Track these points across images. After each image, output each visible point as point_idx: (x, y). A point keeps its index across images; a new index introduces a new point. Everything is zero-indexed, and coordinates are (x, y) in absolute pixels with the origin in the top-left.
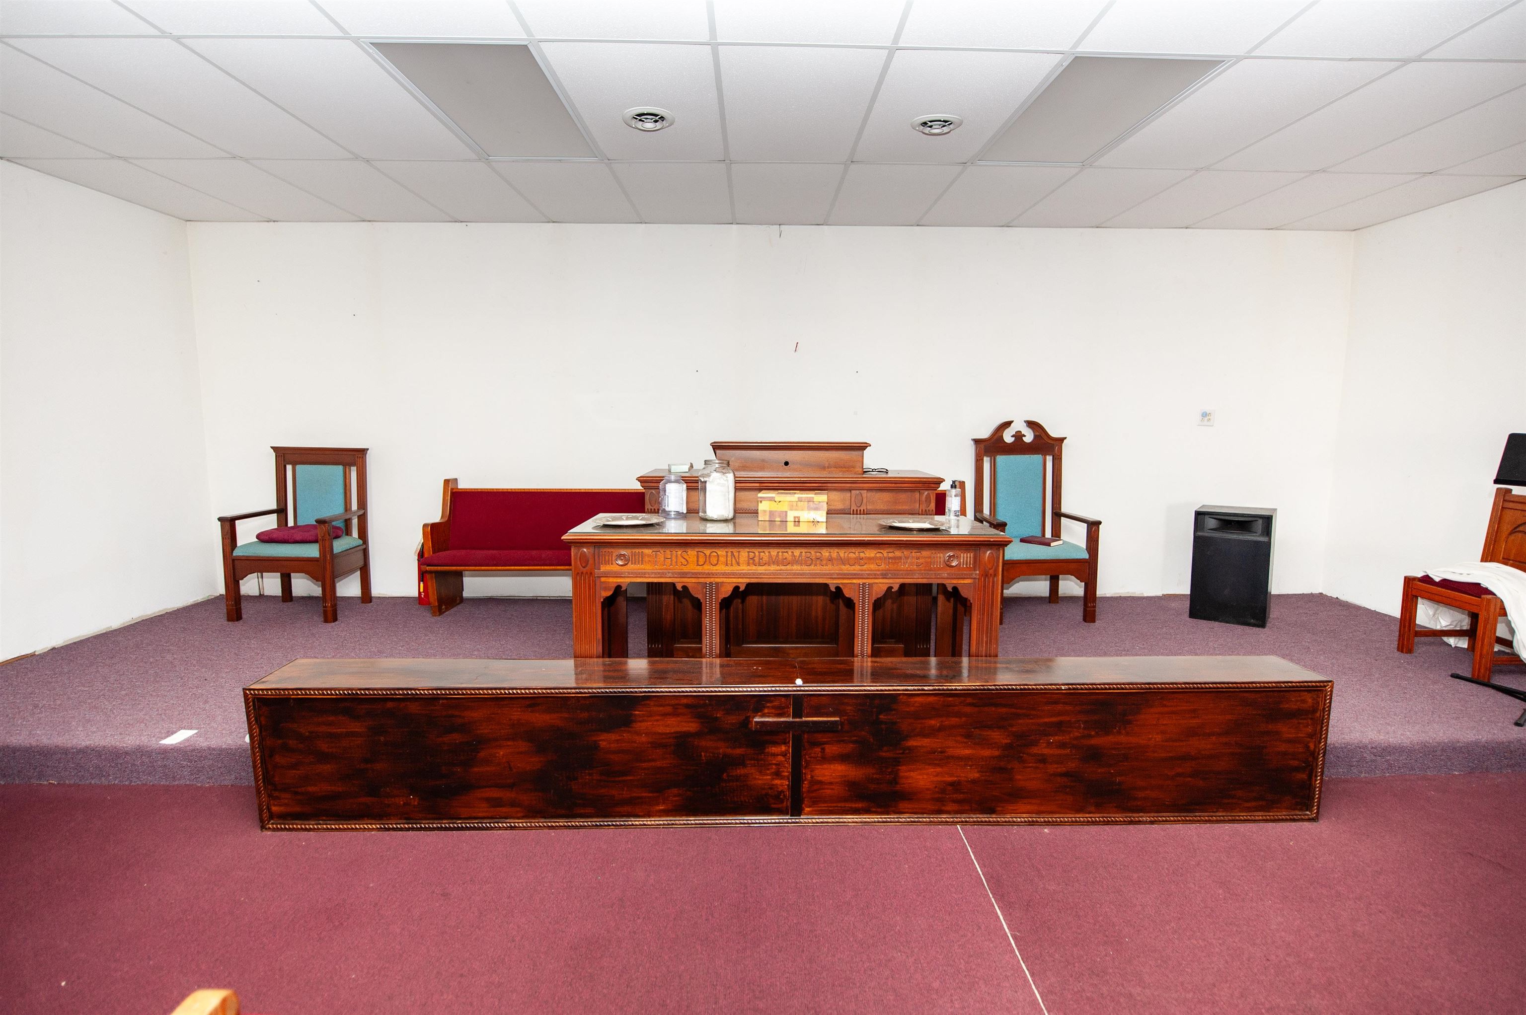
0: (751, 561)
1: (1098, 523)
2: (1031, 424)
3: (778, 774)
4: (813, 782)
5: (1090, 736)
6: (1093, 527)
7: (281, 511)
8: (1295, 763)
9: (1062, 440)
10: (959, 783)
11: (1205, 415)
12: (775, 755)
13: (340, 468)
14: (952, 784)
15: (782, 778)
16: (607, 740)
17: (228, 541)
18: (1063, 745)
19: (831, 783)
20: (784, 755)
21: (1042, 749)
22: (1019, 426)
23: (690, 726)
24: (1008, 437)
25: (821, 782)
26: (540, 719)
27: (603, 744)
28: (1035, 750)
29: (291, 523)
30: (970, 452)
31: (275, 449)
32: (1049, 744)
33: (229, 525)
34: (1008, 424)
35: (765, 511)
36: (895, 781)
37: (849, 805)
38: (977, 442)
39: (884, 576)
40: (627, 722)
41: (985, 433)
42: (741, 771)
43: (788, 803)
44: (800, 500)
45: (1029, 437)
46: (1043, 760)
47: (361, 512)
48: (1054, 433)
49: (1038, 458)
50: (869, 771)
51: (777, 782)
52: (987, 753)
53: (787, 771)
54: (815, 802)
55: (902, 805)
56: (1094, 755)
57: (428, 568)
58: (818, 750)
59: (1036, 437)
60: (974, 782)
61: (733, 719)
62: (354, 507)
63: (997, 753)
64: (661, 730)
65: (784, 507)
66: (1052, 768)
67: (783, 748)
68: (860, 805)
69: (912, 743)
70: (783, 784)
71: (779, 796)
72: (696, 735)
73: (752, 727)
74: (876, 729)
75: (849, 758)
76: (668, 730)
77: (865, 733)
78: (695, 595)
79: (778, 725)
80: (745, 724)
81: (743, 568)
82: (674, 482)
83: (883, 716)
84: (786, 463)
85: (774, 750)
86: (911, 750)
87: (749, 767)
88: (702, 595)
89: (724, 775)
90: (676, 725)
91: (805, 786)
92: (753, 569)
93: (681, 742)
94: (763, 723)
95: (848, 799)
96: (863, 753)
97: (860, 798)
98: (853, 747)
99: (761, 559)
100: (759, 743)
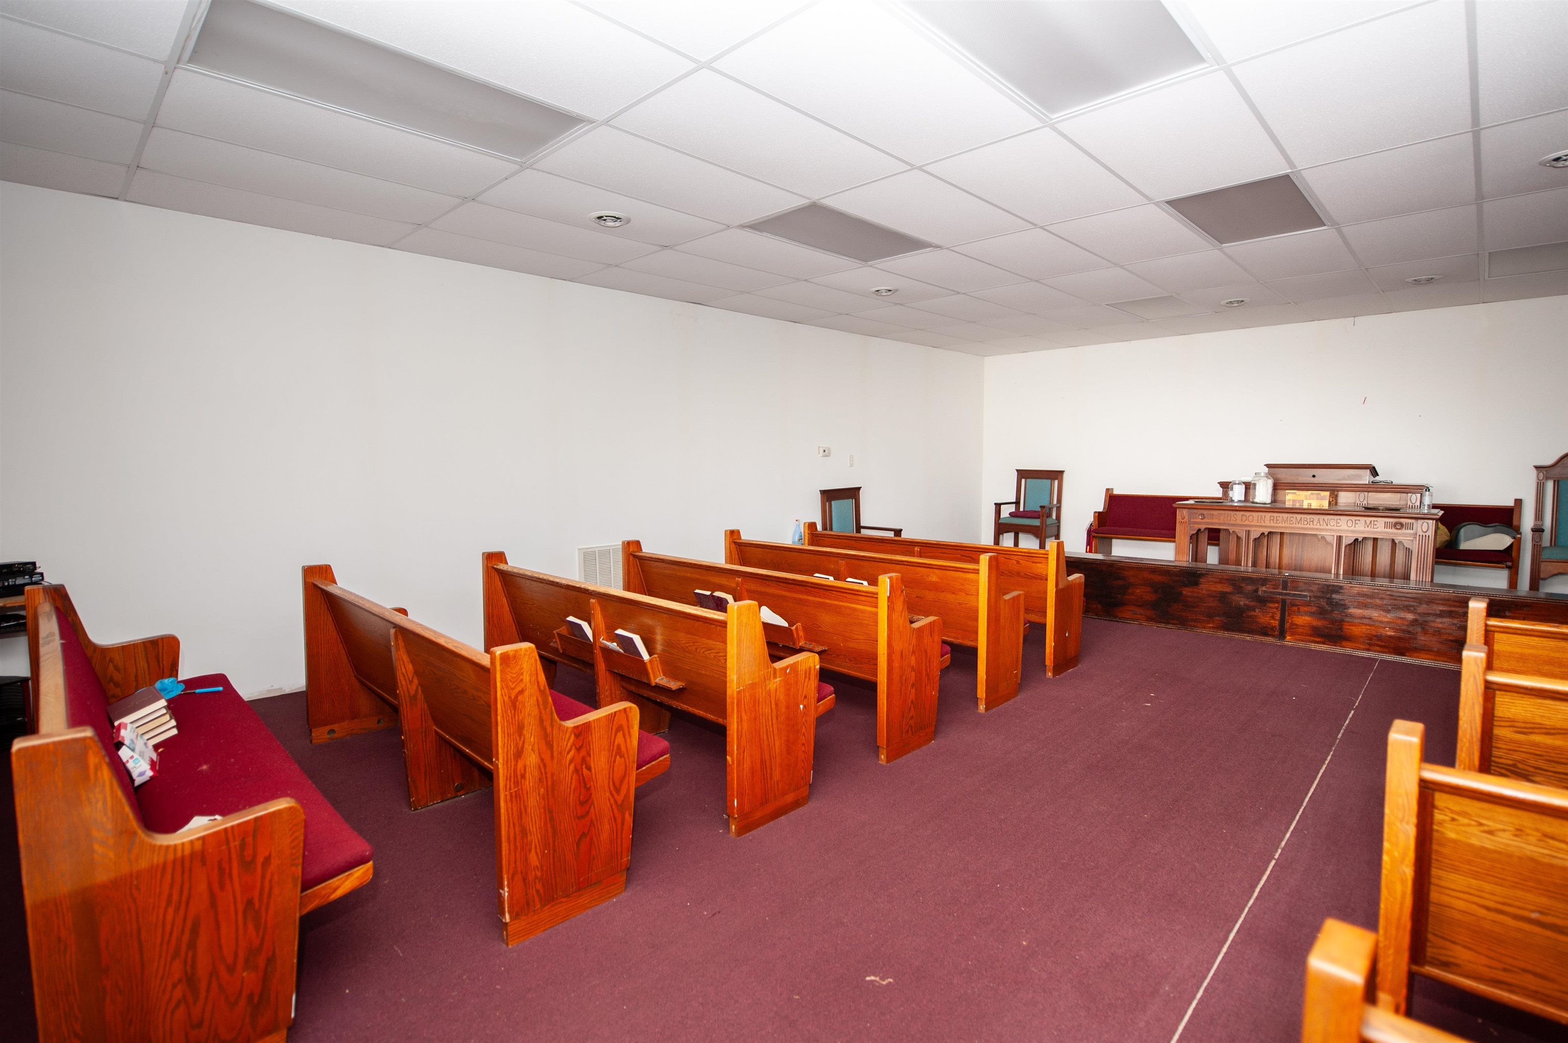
0: (1272, 520)
3: (1273, 618)
4: (1292, 624)
7: (1017, 503)
10: (1381, 637)
12: (1271, 608)
13: (1049, 481)
14: (1376, 636)
15: (1275, 620)
16: (1186, 591)
17: (998, 515)
19: (1302, 626)
20: (1277, 608)
21: (1438, 626)
23: (1227, 589)
25: (1296, 625)
26: (1157, 578)
27: (1184, 592)
28: (1433, 625)
29: (1021, 509)
31: (1017, 470)
33: (998, 506)
35: (1290, 500)
36: (1341, 629)
37: (1312, 638)
38: (1539, 467)
40: (1196, 584)
41: (1549, 461)
42: (1252, 613)
43: (1277, 633)
44: (1312, 494)
46: (1440, 632)
47: (1058, 505)
50: (1325, 623)
51: (1272, 621)
53: (1278, 617)
54: (1292, 634)
55: (1344, 643)
57: (1096, 535)
58: (1296, 608)
60: (1391, 637)
61: (1249, 588)
62: (1055, 502)
63: (1407, 624)
64: (1213, 589)
65: (1302, 498)
66: (1445, 637)
67: (1276, 605)
68: (1318, 639)
69: (1352, 611)
70: (1275, 623)
71: (1273, 628)
72: (1230, 593)
73: (1260, 593)
74: (1330, 601)
75: (1312, 614)
76: (1216, 589)
77: (1323, 602)
78: (1239, 535)
79: (1274, 593)
80: (1256, 591)
81: (1267, 524)
82: (1239, 484)
83: (1334, 596)
84: (1314, 476)
85: (1271, 605)
86: (1351, 616)
87: (1257, 612)
88: (1243, 535)
89: (1244, 615)
90: (1220, 588)
91: (1287, 625)
92: (1272, 524)
93: (1223, 597)
94: (1265, 592)
95: (1311, 636)
96: (1321, 613)
97: (1319, 636)
98: (1315, 608)
99: (1277, 520)
100: (1263, 601)
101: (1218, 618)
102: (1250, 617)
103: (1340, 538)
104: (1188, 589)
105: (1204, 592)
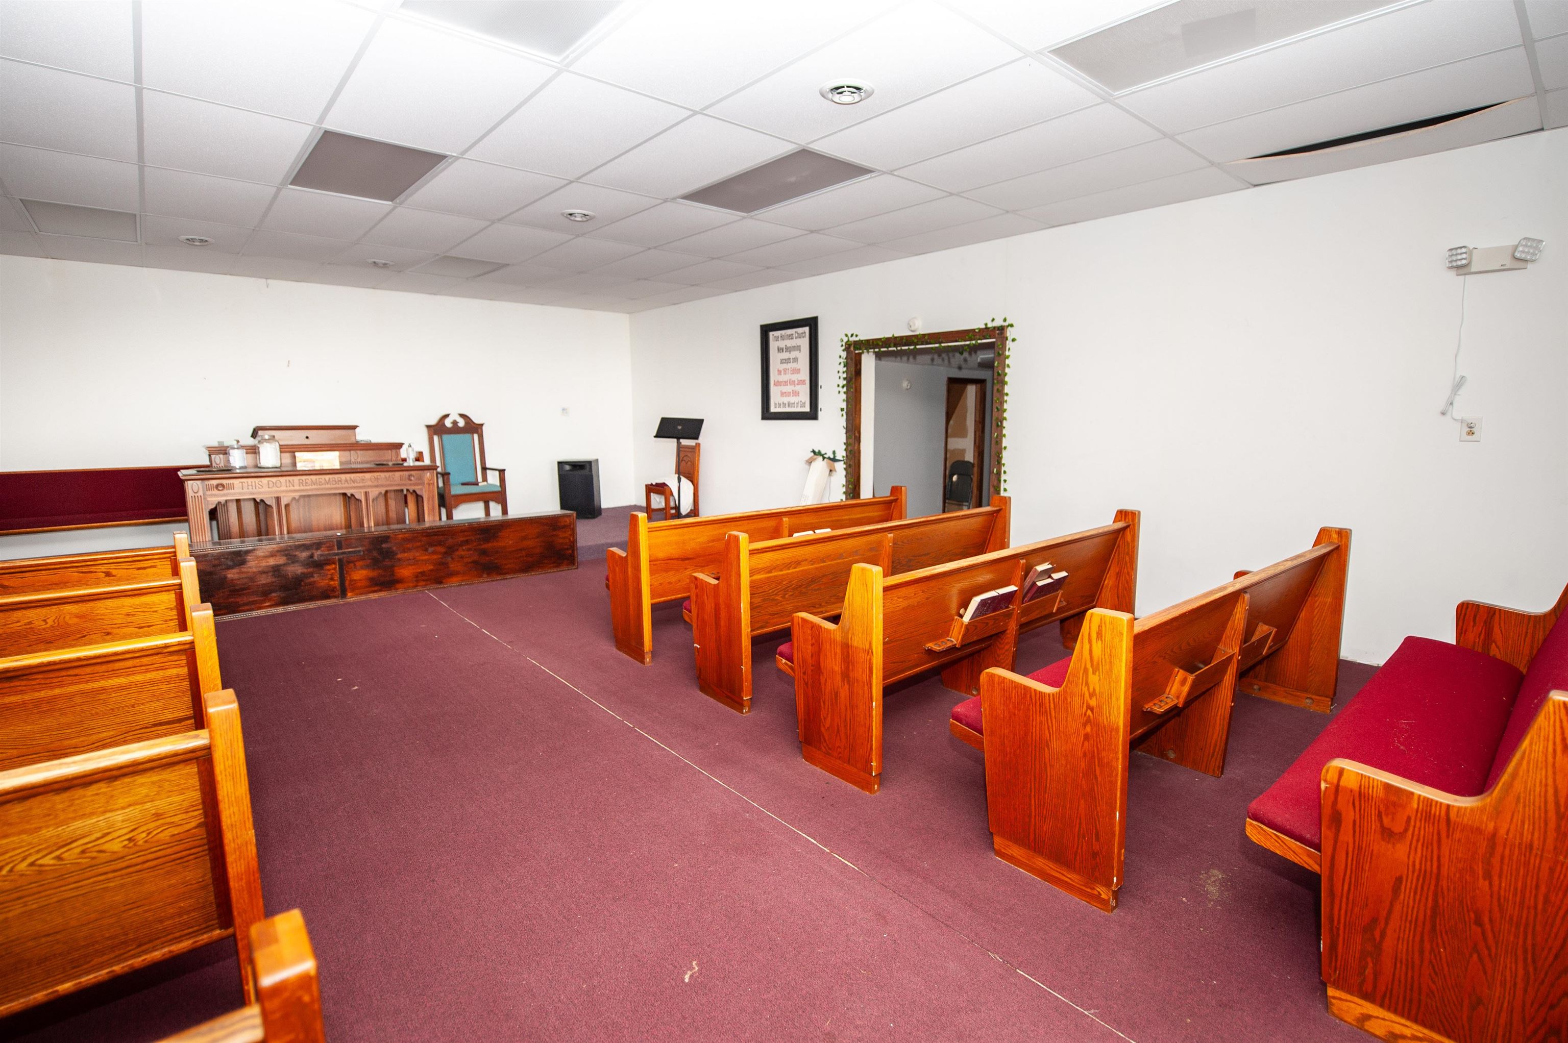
0: (301, 483)
1: (504, 470)
2: (462, 416)
3: (332, 579)
4: (351, 580)
5: (481, 545)
6: (502, 472)
8: (566, 547)
9: (482, 425)
10: (424, 572)
11: (563, 410)
12: (329, 570)
14: (421, 573)
15: (335, 580)
16: (232, 574)
18: (469, 550)
19: (360, 580)
20: (334, 569)
21: (461, 552)
22: (454, 416)
23: (281, 560)
24: (448, 423)
25: (355, 580)
27: (229, 576)
28: (457, 553)
30: (424, 434)
32: (464, 550)
34: (447, 416)
35: (301, 462)
36: (392, 575)
37: (370, 589)
38: (428, 427)
39: (377, 486)
40: (243, 562)
41: (433, 422)
42: (311, 580)
43: (338, 593)
44: (324, 455)
45: (461, 423)
46: (462, 557)
48: (477, 421)
49: (468, 436)
50: (380, 572)
51: (332, 583)
52: (435, 557)
53: (337, 577)
54: (353, 590)
55: (398, 586)
56: (484, 553)
58: (352, 565)
59: (466, 423)
60: (431, 571)
61: (304, 555)
63: (440, 556)
64: (263, 565)
65: (312, 459)
66: (466, 560)
67: (334, 566)
68: (376, 588)
69: (399, 556)
70: (336, 583)
71: (333, 590)
72: (284, 565)
73: (316, 558)
74: (381, 551)
75: (368, 567)
76: (268, 564)
77: (375, 554)
78: (268, 503)
79: (329, 554)
80: (312, 556)
81: (297, 488)
82: (238, 448)
83: (384, 546)
84: (307, 438)
85: (328, 567)
86: (399, 560)
87: (316, 577)
88: (272, 502)
89: (303, 583)
90: (272, 562)
91: (347, 583)
92: (302, 488)
93: (276, 569)
94: (321, 555)
95: (370, 586)
96: (375, 563)
97: (376, 585)
98: (369, 561)
99: (306, 483)
100: (319, 565)
101: (274, 594)
102: (310, 584)
103: (366, 494)
104: (234, 571)
105: (255, 570)
